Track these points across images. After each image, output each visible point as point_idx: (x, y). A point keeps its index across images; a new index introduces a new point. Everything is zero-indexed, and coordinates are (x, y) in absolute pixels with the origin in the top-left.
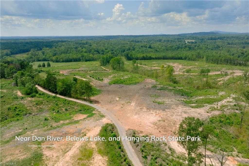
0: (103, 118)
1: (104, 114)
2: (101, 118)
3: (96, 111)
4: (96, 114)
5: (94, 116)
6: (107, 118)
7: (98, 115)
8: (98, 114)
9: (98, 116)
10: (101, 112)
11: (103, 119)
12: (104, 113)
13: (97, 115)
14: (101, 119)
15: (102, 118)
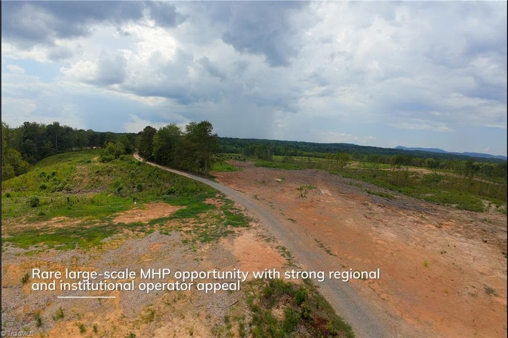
0: (240, 229)
1: (245, 210)
2: (229, 228)
3: (219, 197)
4: (213, 207)
5: (203, 215)
6: (260, 230)
7: (222, 212)
8: (222, 208)
9: (218, 217)
10: (233, 203)
11: (240, 234)
12: (243, 208)
13: (217, 213)
14: (225, 234)
15: (235, 229)
